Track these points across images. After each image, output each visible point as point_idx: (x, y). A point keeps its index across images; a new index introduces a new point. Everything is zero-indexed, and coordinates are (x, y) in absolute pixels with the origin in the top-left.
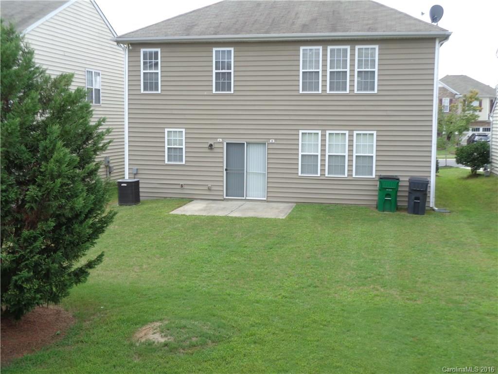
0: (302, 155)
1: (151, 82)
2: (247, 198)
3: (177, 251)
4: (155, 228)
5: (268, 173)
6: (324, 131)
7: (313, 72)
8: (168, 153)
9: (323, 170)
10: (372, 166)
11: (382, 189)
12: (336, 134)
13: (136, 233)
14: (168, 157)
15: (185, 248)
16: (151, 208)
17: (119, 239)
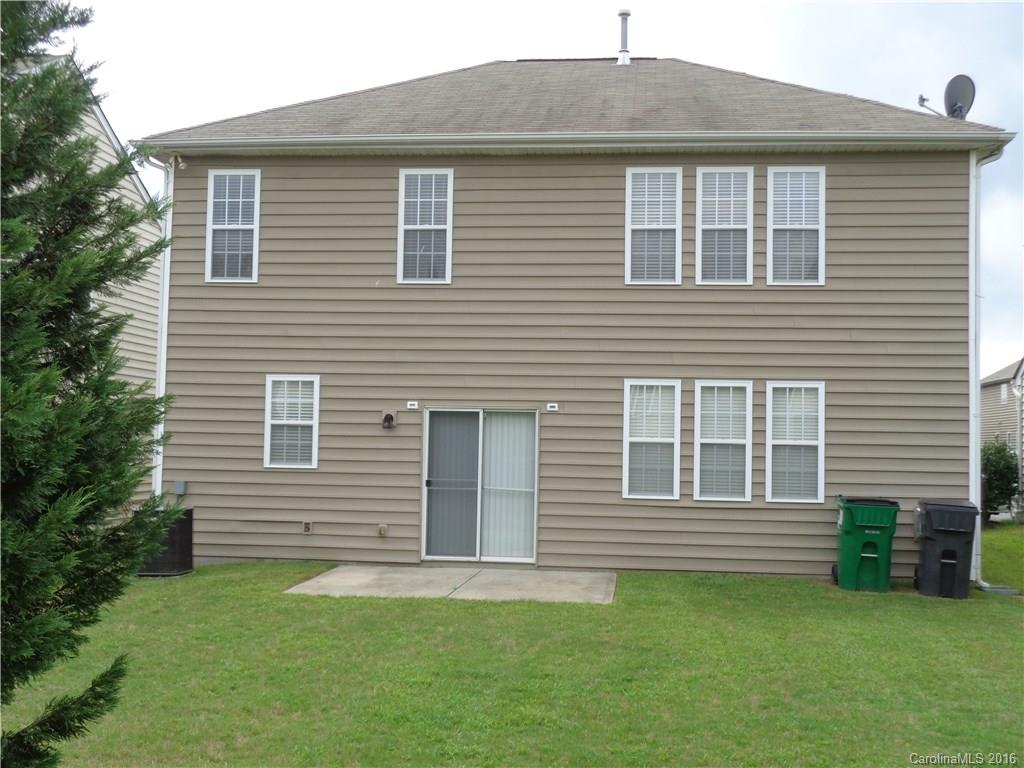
0: (632, 444)
1: (233, 255)
2: (484, 559)
3: (337, 689)
4: (250, 629)
5: (540, 490)
6: (688, 381)
7: (658, 231)
8: (272, 439)
9: (687, 483)
10: (816, 473)
11: (852, 528)
12: (720, 388)
13: (195, 642)
14: (272, 449)
15: (361, 683)
16: (230, 582)
17: (145, 659)
